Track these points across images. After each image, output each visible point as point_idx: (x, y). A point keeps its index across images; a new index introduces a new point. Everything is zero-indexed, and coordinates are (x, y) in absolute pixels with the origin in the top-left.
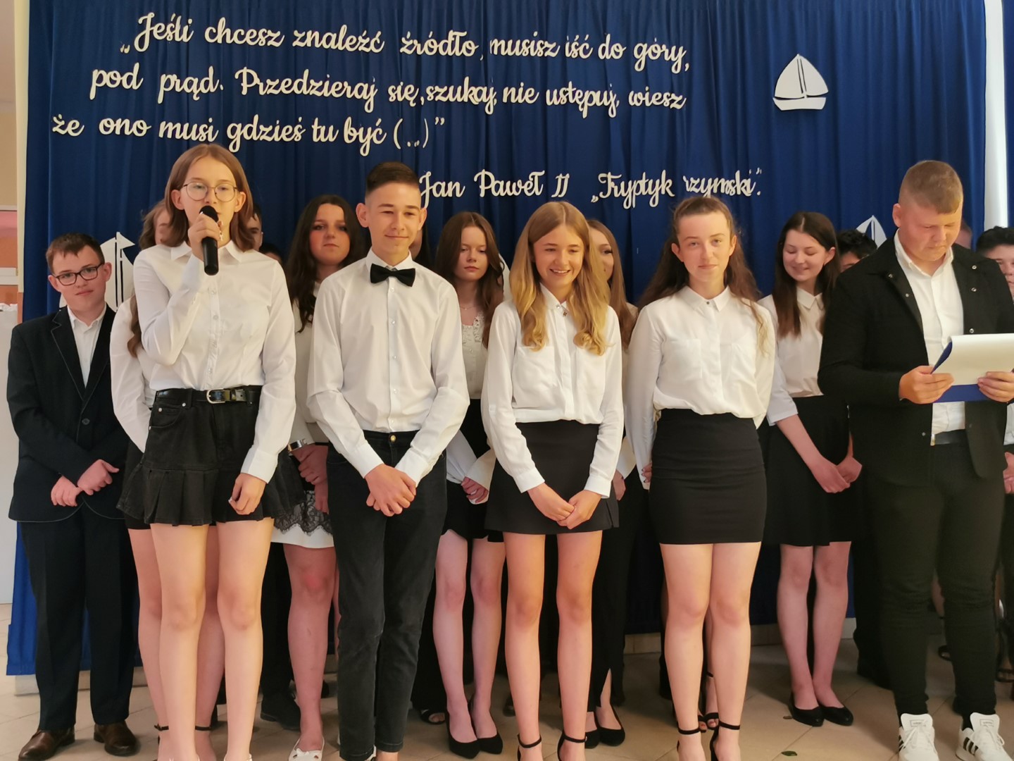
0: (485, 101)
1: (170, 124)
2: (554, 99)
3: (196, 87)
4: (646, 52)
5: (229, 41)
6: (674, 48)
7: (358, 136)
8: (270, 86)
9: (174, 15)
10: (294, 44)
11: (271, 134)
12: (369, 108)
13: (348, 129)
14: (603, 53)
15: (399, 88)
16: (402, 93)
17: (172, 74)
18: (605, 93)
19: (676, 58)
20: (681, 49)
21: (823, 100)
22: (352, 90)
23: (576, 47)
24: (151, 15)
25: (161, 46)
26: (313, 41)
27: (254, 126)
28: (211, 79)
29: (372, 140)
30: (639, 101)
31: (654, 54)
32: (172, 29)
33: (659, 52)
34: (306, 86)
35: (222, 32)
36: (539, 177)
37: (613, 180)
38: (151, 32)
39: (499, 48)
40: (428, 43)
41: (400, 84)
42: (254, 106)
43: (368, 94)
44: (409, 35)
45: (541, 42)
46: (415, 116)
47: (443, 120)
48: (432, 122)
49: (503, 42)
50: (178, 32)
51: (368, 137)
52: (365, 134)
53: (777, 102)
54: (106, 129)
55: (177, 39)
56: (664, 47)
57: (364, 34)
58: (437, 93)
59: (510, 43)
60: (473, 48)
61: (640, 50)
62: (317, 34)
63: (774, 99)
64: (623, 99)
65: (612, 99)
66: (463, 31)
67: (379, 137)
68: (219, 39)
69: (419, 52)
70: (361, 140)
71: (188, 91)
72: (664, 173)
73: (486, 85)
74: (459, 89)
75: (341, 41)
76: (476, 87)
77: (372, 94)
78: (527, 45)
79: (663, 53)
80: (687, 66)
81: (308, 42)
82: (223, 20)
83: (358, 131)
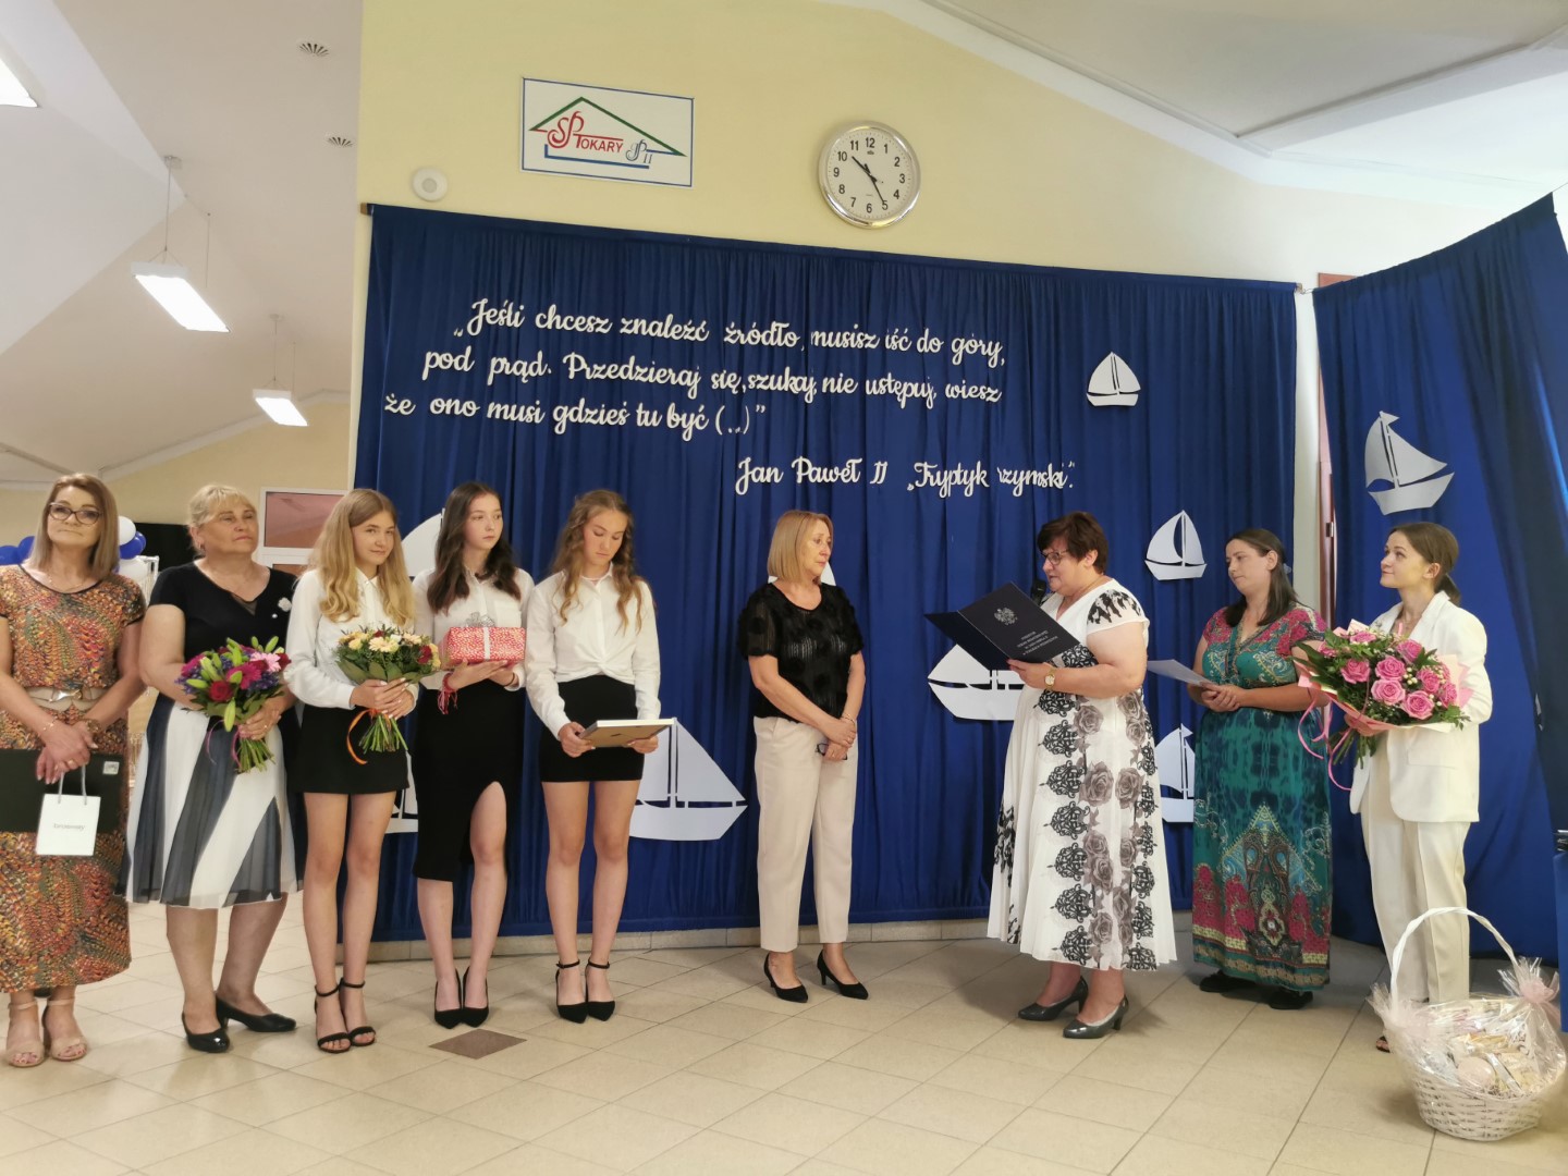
0: (805, 390)
1: (499, 406)
2: (874, 388)
3: (525, 370)
4: (963, 347)
5: (558, 327)
6: (990, 344)
7: (681, 422)
8: (597, 371)
9: (506, 302)
10: (622, 331)
11: (596, 417)
12: (692, 394)
13: (671, 415)
14: (922, 346)
15: (722, 376)
16: (724, 381)
17: (502, 357)
18: (923, 385)
19: (993, 352)
20: (997, 345)
21: (1136, 397)
22: (677, 377)
23: (896, 340)
24: (484, 301)
25: (493, 332)
26: (640, 329)
27: (580, 409)
28: (539, 362)
29: (694, 426)
30: (955, 393)
31: (971, 349)
32: (504, 315)
33: (976, 347)
34: (631, 371)
35: (552, 319)
36: (857, 465)
37: (929, 469)
38: (484, 317)
39: (820, 339)
40: (751, 333)
41: (722, 372)
42: (581, 389)
43: (691, 381)
44: (733, 325)
45: (861, 334)
46: (737, 404)
47: (763, 408)
48: (752, 411)
49: (824, 334)
50: (509, 318)
51: (691, 422)
52: (688, 419)
53: (1090, 398)
54: (437, 408)
55: (509, 324)
56: (981, 342)
57: (690, 322)
58: (758, 382)
59: (831, 334)
60: (795, 339)
61: (958, 344)
62: (644, 322)
63: (1089, 396)
64: (940, 391)
65: (930, 391)
66: (784, 322)
67: (701, 423)
68: (549, 325)
69: (743, 342)
70: (684, 426)
71: (517, 374)
72: (979, 464)
73: (806, 375)
74: (780, 378)
75: (667, 329)
76: (796, 376)
77: (696, 381)
78: (848, 337)
79: (980, 349)
80: (1003, 361)
81: (635, 330)
82: (553, 308)
83: (681, 416)
